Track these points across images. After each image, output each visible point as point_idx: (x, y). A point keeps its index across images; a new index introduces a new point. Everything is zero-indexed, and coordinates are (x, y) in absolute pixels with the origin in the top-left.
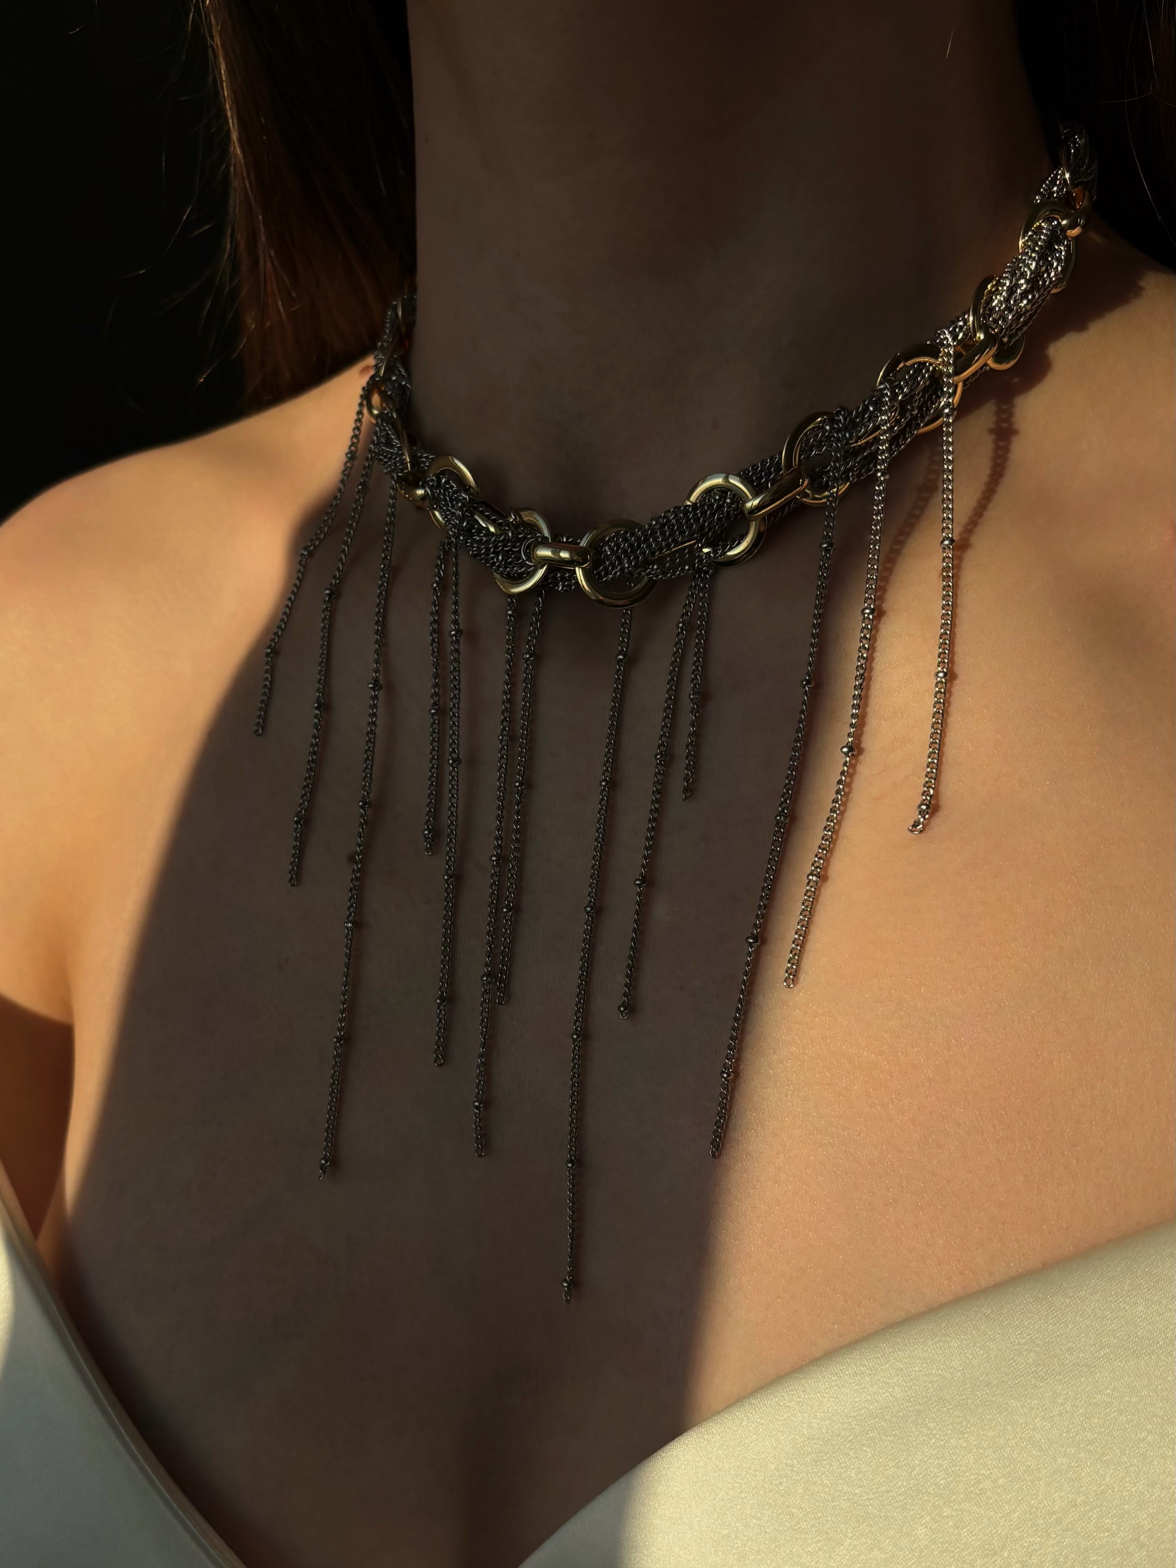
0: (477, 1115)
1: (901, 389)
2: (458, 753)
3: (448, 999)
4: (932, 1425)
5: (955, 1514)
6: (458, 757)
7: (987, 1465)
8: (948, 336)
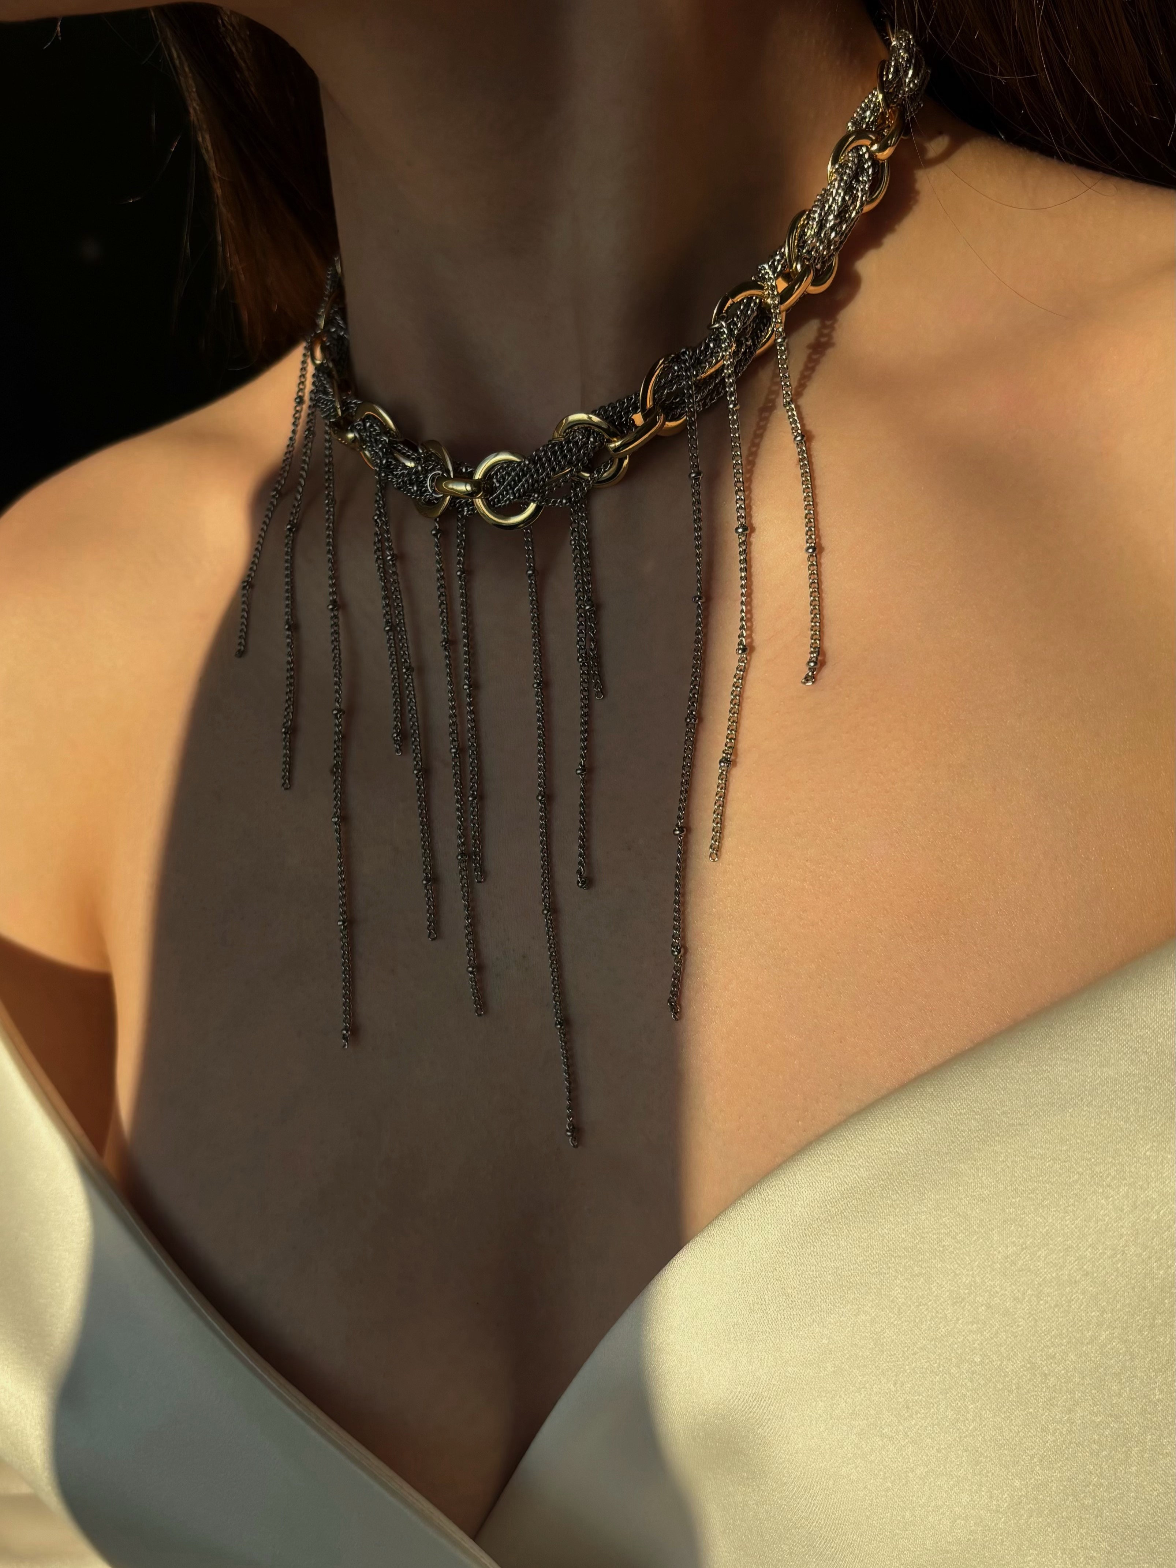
0: (473, 979)
1: (735, 324)
2: (410, 662)
3: (433, 879)
4: (894, 1197)
5: (924, 1272)
6: (410, 666)
7: (946, 1225)
8: (768, 271)
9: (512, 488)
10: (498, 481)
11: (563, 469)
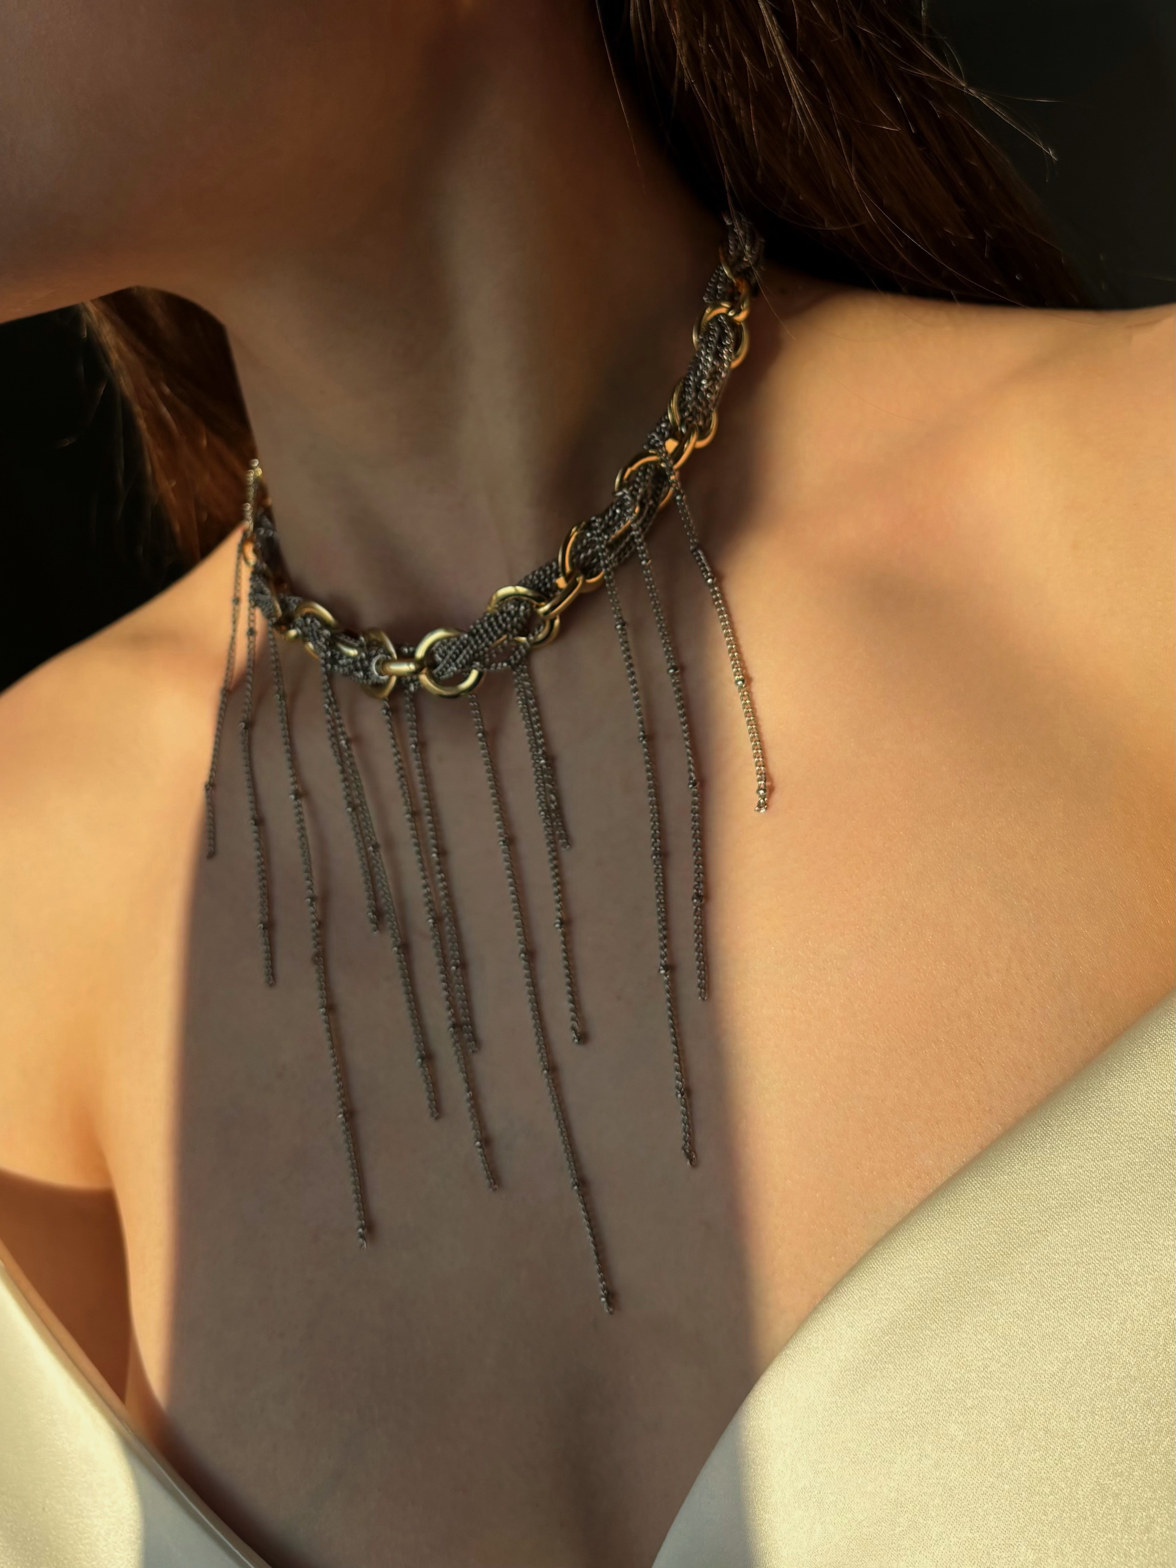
0: (482, 1153)
1: (636, 490)
6: (376, 843)
8: (657, 438)
9: (454, 660)
10: (440, 656)
11: (499, 637)
